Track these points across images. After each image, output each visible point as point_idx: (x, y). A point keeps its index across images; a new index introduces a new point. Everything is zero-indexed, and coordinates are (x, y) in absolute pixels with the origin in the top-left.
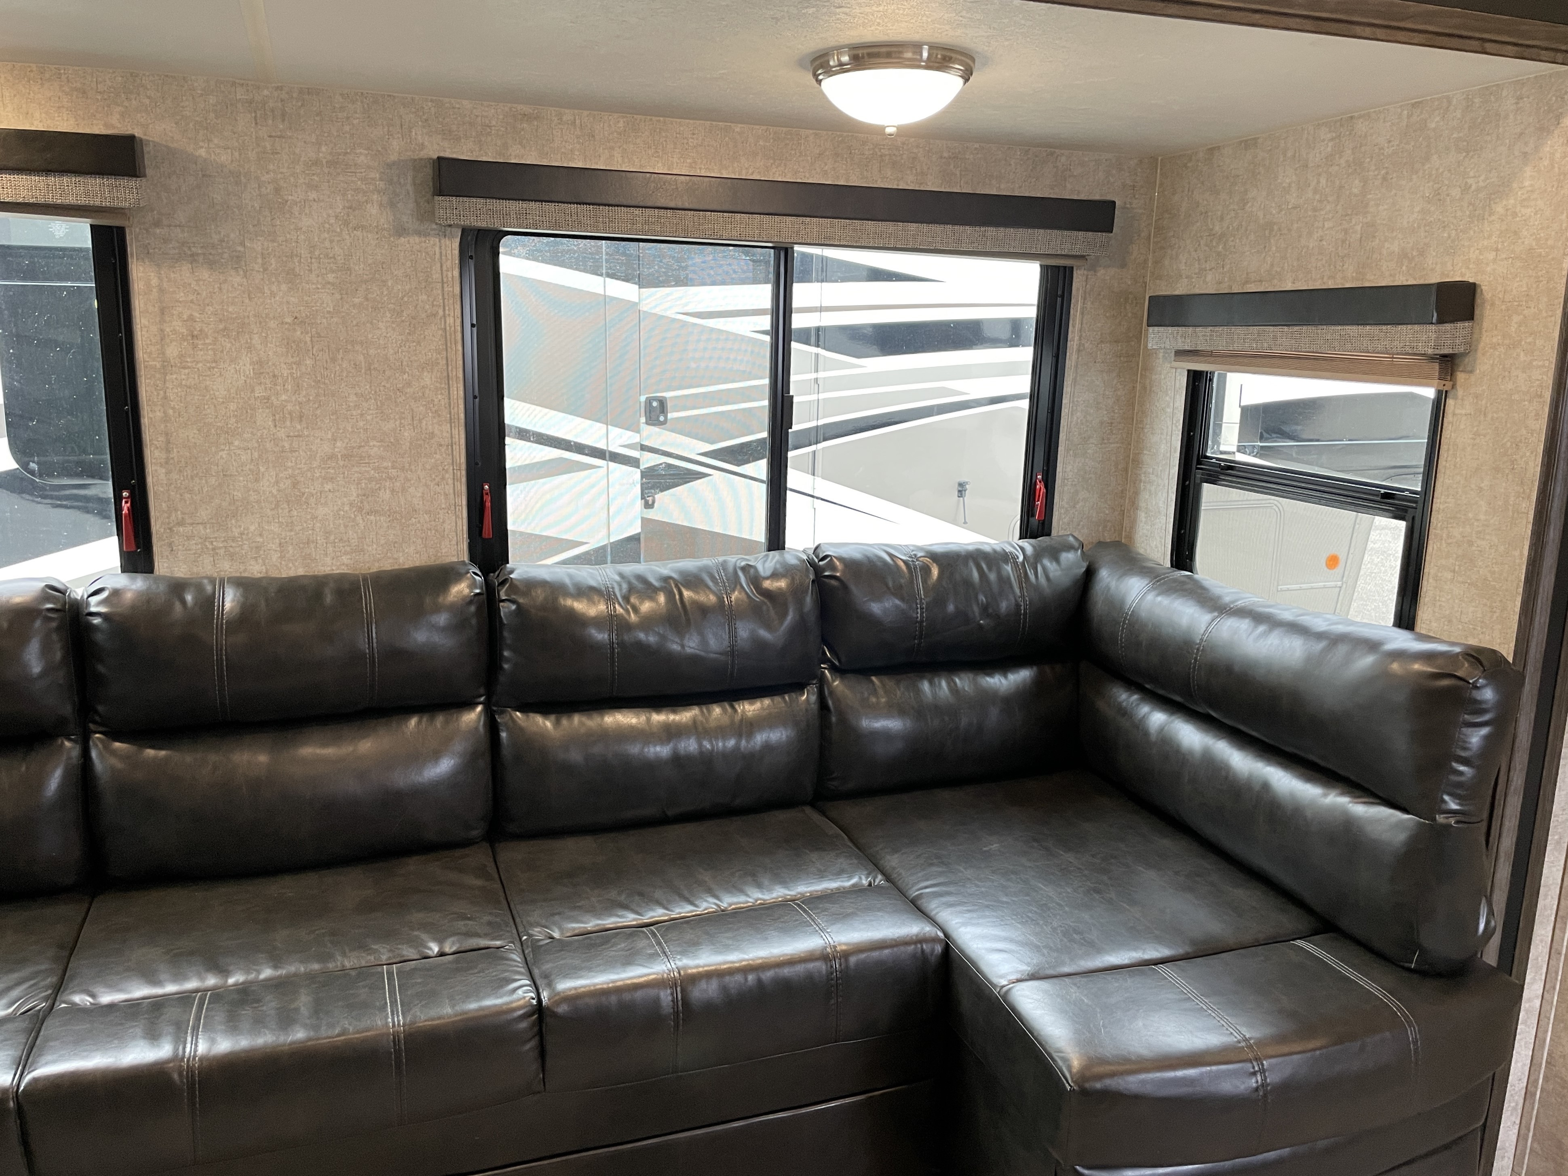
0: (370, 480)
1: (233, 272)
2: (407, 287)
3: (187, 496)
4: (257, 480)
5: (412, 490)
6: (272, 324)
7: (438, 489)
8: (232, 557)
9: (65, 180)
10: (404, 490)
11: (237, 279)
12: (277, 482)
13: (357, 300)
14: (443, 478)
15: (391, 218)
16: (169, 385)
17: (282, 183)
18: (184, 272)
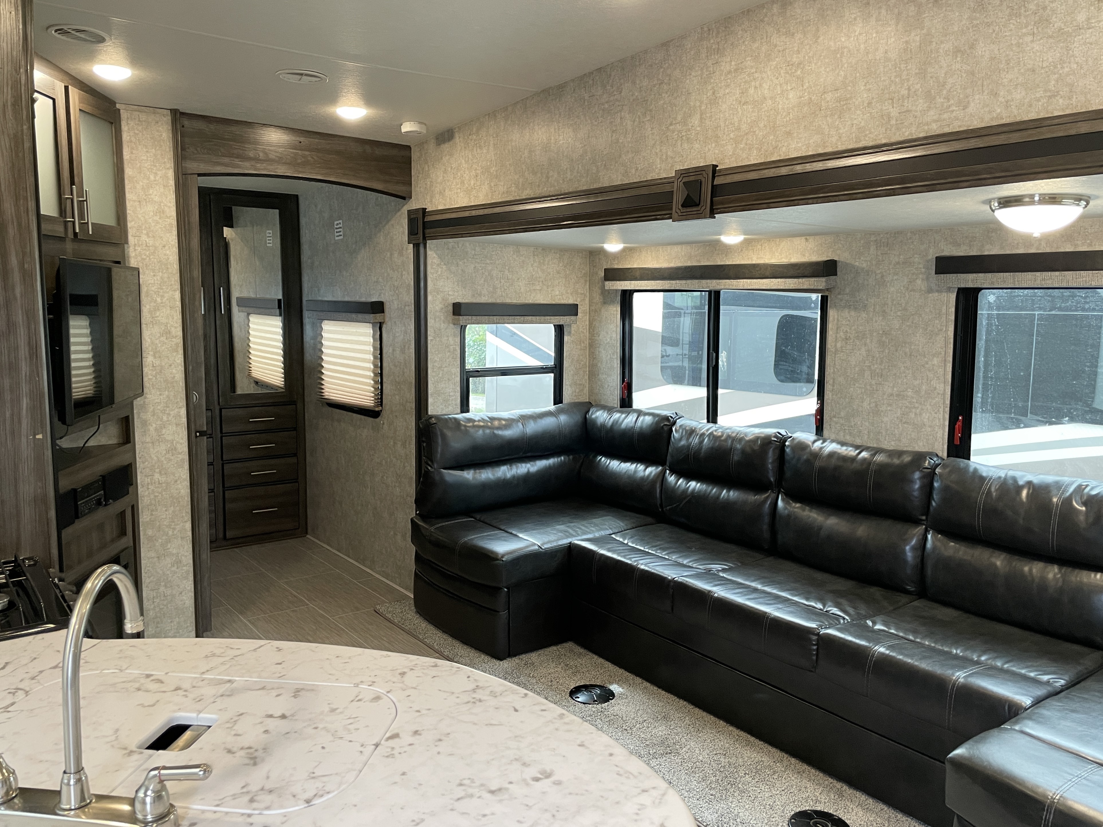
0: (907, 407)
1: (863, 313)
2: (930, 317)
3: (838, 405)
4: (862, 402)
5: (924, 414)
6: (875, 334)
7: (936, 416)
8: (850, 434)
9: (804, 280)
10: (921, 414)
11: (864, 315)
12: (870, 404)
13: (908, 324)
14: (938, 411)
15: (926, 286)
16: (837, 359)
17: (884, 274)
18: (846, 313)
